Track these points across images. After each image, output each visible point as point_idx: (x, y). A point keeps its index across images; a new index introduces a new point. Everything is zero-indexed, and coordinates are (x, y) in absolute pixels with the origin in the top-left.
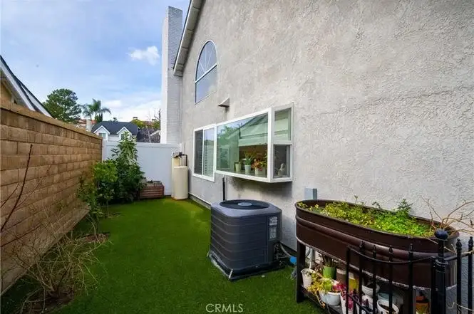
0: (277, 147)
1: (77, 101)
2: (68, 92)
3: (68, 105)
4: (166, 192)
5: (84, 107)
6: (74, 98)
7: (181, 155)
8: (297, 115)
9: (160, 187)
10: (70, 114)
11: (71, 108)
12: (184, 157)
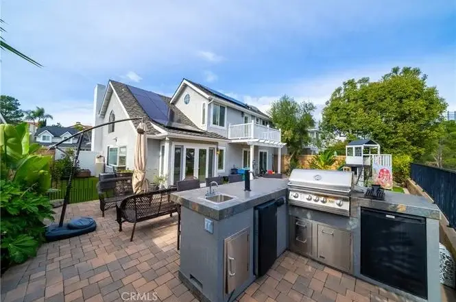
0: (120, 157)
1: (19, 107)
2: (10, 99)
3: (10, 109)
4: (92, 174)
5: (27, 112)
6: (16, 104)
7: (100, 156)
8: (128, 148)
9: (88, 172)
10: (11, 117)
11: (13, 112)
12: (102, 158)
